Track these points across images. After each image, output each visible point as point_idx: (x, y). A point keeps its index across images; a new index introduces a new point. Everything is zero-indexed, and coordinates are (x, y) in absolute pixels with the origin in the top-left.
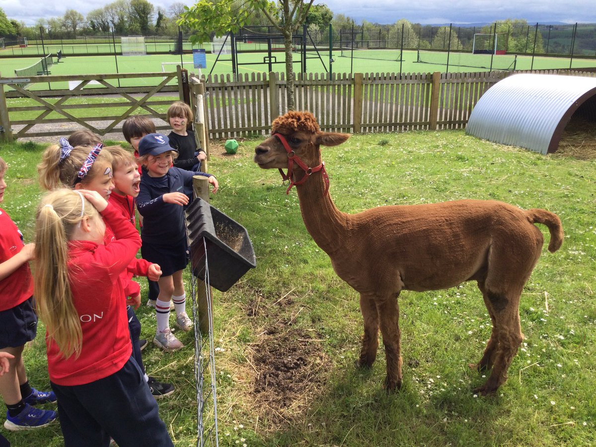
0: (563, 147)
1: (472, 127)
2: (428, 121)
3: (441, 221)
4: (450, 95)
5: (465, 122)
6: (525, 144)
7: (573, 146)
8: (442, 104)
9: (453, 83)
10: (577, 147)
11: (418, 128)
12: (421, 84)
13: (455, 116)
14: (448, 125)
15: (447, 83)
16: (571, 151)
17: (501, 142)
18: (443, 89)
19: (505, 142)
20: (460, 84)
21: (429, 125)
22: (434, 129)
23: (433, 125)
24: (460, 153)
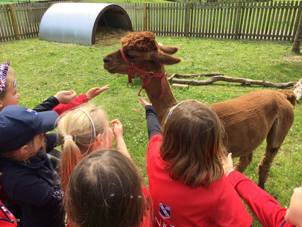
0: (97, 41)
1: (42, 35)
2: (14, 35)
3: (252, 111)
4: (22, 18)
5: (37, 33)
6: (78, 42)
7: (101, 39)
8: (19, 24)
9: (22, 11)
10: (102, 40)
11: (9, 39)
12: (3, 12)
13: (28, 30)
14: (26, 36)
15: (19, 11)
16: (101, 42)
17: (64, 42)
18: (17, 14)
19: (66, 42)
20: (26, 10)
21: (15, 37)
22: (19, 39)
23: (18, 37)
24: (51, 51)
